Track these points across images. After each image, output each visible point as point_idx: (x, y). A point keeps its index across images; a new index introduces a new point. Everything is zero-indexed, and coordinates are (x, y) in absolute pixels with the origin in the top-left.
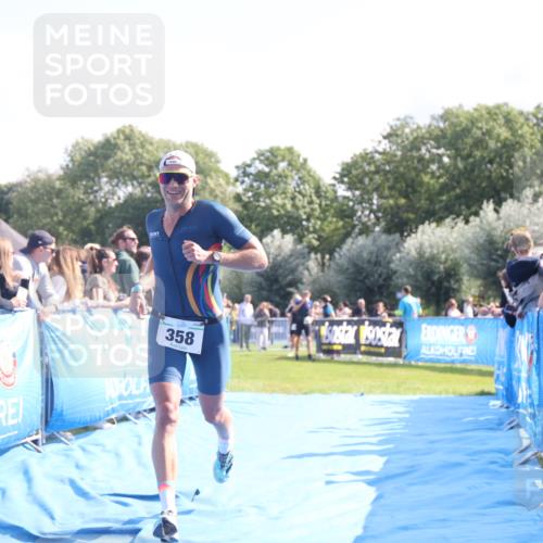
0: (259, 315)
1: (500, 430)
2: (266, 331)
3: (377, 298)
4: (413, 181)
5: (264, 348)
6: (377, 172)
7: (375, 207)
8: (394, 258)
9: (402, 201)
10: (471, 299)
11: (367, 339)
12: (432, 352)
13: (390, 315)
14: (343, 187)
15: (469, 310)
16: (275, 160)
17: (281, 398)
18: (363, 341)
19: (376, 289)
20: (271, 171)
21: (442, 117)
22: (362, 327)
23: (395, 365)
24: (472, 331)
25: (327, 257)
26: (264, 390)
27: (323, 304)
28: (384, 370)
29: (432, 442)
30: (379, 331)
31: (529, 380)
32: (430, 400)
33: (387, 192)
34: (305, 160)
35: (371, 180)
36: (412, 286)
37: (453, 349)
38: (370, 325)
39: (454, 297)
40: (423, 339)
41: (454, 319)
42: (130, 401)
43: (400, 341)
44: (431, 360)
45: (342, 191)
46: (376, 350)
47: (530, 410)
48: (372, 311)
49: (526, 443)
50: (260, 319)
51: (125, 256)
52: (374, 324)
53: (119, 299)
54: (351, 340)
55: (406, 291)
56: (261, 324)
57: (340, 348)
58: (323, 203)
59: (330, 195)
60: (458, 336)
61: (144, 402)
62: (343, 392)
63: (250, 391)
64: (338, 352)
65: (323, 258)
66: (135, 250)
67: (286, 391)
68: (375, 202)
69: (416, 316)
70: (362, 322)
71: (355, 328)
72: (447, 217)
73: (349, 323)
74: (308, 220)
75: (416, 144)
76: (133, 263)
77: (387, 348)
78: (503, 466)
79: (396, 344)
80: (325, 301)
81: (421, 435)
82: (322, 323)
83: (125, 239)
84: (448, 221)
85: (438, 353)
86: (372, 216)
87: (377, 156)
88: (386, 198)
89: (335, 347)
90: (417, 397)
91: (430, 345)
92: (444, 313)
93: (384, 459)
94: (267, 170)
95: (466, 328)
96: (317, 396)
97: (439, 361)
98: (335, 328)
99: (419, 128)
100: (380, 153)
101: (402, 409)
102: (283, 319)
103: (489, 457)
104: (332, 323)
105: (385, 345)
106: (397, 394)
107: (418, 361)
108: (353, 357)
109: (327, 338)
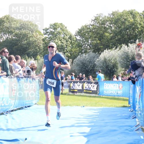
1: (130, 119)
3: (90, 74)
4: (102, 35)
6: (90, 31)
7: (89, 44)
8: (96, 60)
9: (98, 42)
10: (121, 75)
11: (86, 88)
12: (108, 92)
13: (94, 80)
14: (79, 36)
15: (120, 78)
16: (56, 27)
18: (84, 88)
21: (112, 14)
22: (84, 84)
23: (95, 97)
24: (121, 85)
27: (71, 76)
28: (91, 98)
30: (90, 85)
31: (139, 102)
32: (107, 109)
33: (93, 39)
34: (66, 27)
35: (88, 34)
36: (101, 70)
37: (115, 92)
38: (87, 83)
39: (115, 74)
40: (105, 88)
41: (115, 81)
42: (5, 108)
43: (97, 88)
44: (107, 95)
45: (78, 38)
46: (89, 91)
47: (140, 112)
49: (138, 123)
52: (88, 83)
53: (2, 73)
54: (81, 88)
55: (99, 72)
57: (77, 90)
58: (73, 42)
59: (75, 39)
60: (116, 87)
61: (9, 108)
62: (77, 106)
64: (76, 92)
66: (8, 56)
68: (90, 42)
69: (103, 80)
70: (84, 82)
71: (82, 84)
72: (113, 47)
73: (80, 82)
75: (103, 23)
76: (7, 60)
77: (93, 91)
78: (130, 131)
79: (96, 90)
80: (72, 75)
81: (103, 120)
82: (71, 82)
83: (5, 52)
84: (114, 49)
85: (110, 93)
86: (88, 47)
87: (91, 27)
88: (93, 40)
89: (75, 90)
90: (102, 108)
91: (107, 90)
92: (112, 79)
93: (90, 128)
94: (54, 31)
95: (119, 84)
96: (68, 107)
97: (110, 96)
98: (75, 84)
100: (92, 25)
101: (96, 112)
103: (125, 128)
104: (74, 82)
105: (92, 90)
106: (95, 106)
107: (103, 95)
108: (81, 94)
109: (72, 87)
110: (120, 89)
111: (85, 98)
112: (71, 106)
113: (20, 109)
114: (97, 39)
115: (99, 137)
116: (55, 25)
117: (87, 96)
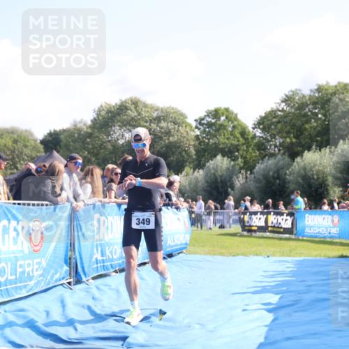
0: (208, 208)
2: (212, 218)
4: (301, 128)
5: (210, 229)
6: (279, 122)
7: (278, 144)
9: (294, 140)
11: (272, 223)
12: (312, 231)
13: (286, 209)
14: (259, 131)
17: (219, 258)
18: (270, 224)
19: (277, 193)
20: (216, 121)
21: (317, 90)
22: (269, 216)
23: (289, 239)
24: (336, 219)
25: (249, 172)
26: (209, 253)
28: (283, 242)
29: (310, 286)
30: (280, 218)
32: (310, 261)
33: (285, 135)
34: (236, 115)
35: (276, 126)
37: (325, 231)
38: (274, 214)
39: (326, 198)
40: (306, 223)
43: (292, 224)
44: (312, 236)
45: (258, 133)
46: (278, 230)
48: (275, 206)
50: (208, 211)
52: (277, 214)
56: (209, 214)
57: (256, 228)
60: (328, 221)
62: (257, 255)
63: (200, 254)
64: (255, 231)
65: (246, 173)
67: (222, 254)
70: (269, 213)
71: (265, 216)
73: (262, 213)
74: (238, 151)
75: (302, 106)
77: (284, 229)
79: (290, 226)
81: (304, 281)
82: (244, 214)
85: (315, 232)
86: (276, 149)
87: (279, 113)
88: (285, 138)
89: (253, 228)
90: (301, 259)
91: (311, 227)
92: (319, 207)
93: (279, 296)
94: (213, 121)
95: (333, 216)
96: (241, 257)
97: (316, 237)
98: (253, 216)
99: (304, 96)
100: (280, 111)
101: (293, 266)
102: (222, 211)
104: (251, 214)
105: (283, 227)
106: (290, 256)
107: (303, 236)
108: (263, 233)
109: (248, 222)
110: (335, 226)
111: (272, 241)
112: (246, 256)
114: (292, 135)
115: (296, 312)
116: (216, 111)
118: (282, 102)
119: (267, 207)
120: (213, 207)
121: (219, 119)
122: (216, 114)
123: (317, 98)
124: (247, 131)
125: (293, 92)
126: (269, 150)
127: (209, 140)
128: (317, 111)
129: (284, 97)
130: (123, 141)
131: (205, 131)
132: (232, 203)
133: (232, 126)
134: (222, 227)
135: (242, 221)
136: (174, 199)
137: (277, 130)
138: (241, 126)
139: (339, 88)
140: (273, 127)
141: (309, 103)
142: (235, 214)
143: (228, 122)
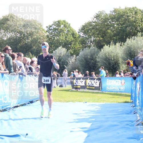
1: (131, 114)
2: (55, 81)
4: (105, 32)
5: (55, 87)
6: (93, 29)
7: (92, 41)
9: (101, 39)
11: (89, 84)
12: (110, 88)
14: (82, 33)
18: (87, 85)
21: (114, 11)
22: (87, 80)
23: (98, 93)
24: (123, 81)
28: (94, 94)
33: (96, 36)
35: (91, 31)
37: (117, 88)
38: (89, 79)
40: (107, 84)
41: (118, 77)
44: (110, 91)
45: (82, 34)
46: (92, 88)
48: (91, 75)
49: (139, 118)
51: (8, 55)
52: (91, 79)
53: (5, 70)
54: (83, 84)
56: (54, 79)
57: (80, 87)
60: (119, 83)
62: (80, 102)
67: (60, 101)
68: (92, 39)
71: (85, 80)
73: (83, 79)
74: (71, 45)
75: (106, 20)
76: (11, 58)
77: (95, 87)
78: (130, 126)
79: (98, 86)
81: (105, 116)
82: (74, 79)
85: (112, 89)
86: (91, 43)
89: (78, 87)
90: (104, 103)
91: (109, 86)
93: (91, 124)
94: (57, 28)
95: (121, 80)
96: (71, 103)
97: (112, 91)
98: (78, 80)
99: (107, 15)
100: (94, 22)
101: (99, 107)
102: (61, 77)
103: (126, 123)
104: (77, 79)
105: (95, 86)
106: (98, 102)
107: (105, 91)
108: (84, 90)
109: (75, 84)
110: (122, 85)
111: (88, 94)
112: (74, 102)
113: (22, 105)
114: (100, 36)
116: (59, 22)
117: (89, 92)
118: (95, 17)
119: (86, 75)
120: (56, 75)
121: (60, 26)
122: (58, 23)
123: (114, 15)
124: (75, 33)
125: (101, 12)
126: (87, 44)
127: (54, 38)
128: (113, 23)
129: (96, 15)
130: (6, 38)
131: (52, 33)
132: (67, 73)
133: (67, 30)
134: (61, 86)
135: (72, 83)
136: (34, 70)
137: (92, 33)
138: (72, 30)
139: (127, 10)
140: (90, 31)
141: (109, 18)
142: (69, 79)
143: (65, 28)
